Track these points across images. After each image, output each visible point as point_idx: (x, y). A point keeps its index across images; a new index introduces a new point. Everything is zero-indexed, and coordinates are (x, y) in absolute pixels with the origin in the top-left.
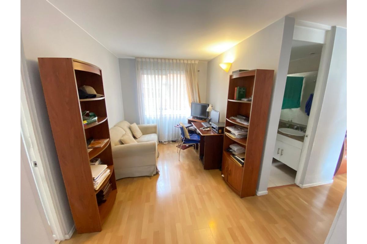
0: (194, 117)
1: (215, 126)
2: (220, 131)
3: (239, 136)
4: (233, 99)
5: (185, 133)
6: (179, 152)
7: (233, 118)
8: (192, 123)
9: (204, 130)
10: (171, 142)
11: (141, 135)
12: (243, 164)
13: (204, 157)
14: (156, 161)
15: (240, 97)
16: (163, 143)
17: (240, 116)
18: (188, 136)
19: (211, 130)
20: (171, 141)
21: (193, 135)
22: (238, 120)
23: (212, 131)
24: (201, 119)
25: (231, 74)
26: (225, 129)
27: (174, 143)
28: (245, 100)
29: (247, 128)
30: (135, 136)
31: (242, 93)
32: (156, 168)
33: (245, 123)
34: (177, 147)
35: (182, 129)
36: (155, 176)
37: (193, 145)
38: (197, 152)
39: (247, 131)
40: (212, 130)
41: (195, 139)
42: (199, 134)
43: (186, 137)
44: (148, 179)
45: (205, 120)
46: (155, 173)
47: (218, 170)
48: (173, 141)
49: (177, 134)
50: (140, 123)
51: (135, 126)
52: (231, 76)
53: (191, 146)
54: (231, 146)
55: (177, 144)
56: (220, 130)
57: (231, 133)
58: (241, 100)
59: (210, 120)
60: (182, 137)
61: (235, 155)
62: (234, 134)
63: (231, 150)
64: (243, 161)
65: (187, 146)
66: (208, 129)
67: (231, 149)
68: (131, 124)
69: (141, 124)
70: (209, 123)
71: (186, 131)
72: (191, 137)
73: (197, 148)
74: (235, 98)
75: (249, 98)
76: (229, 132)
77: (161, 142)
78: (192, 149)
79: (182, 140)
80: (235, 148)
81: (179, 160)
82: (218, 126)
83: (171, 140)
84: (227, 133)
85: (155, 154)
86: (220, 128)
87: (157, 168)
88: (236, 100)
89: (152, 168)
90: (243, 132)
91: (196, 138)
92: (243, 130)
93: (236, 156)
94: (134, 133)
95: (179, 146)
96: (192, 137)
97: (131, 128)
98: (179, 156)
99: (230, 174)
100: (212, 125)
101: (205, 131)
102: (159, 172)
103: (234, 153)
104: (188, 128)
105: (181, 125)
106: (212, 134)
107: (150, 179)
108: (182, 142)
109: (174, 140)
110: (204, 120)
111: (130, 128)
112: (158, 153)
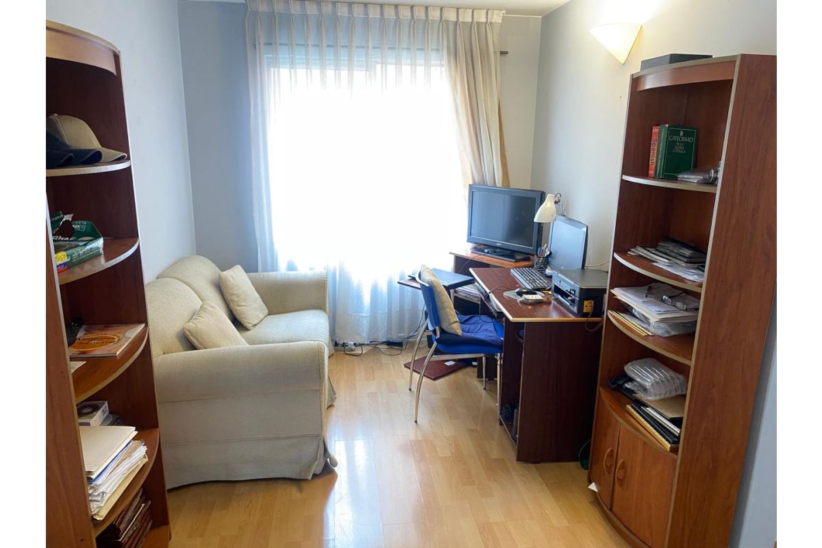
0: (479, 248)
1: (567, 284)
2: (588, 306)
3: (662, 325)
4: (646, 176)
5: (441, 313)
6: (414, 389)
7: (641, 251)
8: (471, 270)
9: (520, 299)
10: (384, 347)
11: (262, 316)
12: (675, 440)
13: (518, 412)
14: (324, 420)
15: (672, 169)
16: (352, 350)
17: (671, 246)
18: (453, 322)
19: (552, 299)
20: (383, 343)
21: (476, 319)
22: (662, 263)
23: (555, 307)
24: (510, 254)
25: (636, 69)
26: (606, 296)
27: (395, 351)
28: (691, 181)
29: (698, 296)
30: (238, 317)
31: (679, 149)
32: (321, 451)
33: (691, 276)
34: (407, 366)
35: (430, 292)
36: (319, 482)
37: (475, 360)
38: (490, 390)
39: (697, 309)
40: (553, 302)
41: (481, 336)
42: (501, 314)
43: (445, 327)
44: (293, 491)
45: (527, 259)
46: (317, 468)
47: (573, 466)
48: (390, 344)
49: (407, 316)
50: (260, 268)
51: (237, 277)
52: (636, 81)
53: (466, 363)
54: (631, 369)
55: (407, 358)
56: (586, 303)
57: (634, 316)
58: (675, 179)
59: (547, 261)
60: (431, 328)
61: (646, 406)
62: (645, 320)
63: (628, 386)
64: (676, 430)
65: (448, 364)
66: (538, 296)
67: (631, 380)
68: (223, 270)
69: (265, 270)
70: (542, 270)
71: (447, 302)
72: (467, 327)
73: (491, 376)
74: (651, 172)
75: (708, 172)
76: (625, 309)
77: (344, 345)
78: (468, 377)
79: (429, 337)
80: (645, 378)
81: (416, 422)
82: (577, 287)
83: (385, 340)
84: (614, 314)
85: (319, 391)
86: (587, 294)
87: (325, 449)
88: (654, 178)
89: (309, 450)
90: (678, 312)
91: (485, 330)
92: (679, 304)
93: (649, 410)
94: (232, 306)
95: (415, 366)
96: (472, 327)
97: (222, 287)
98: (414, 404)
99: (621, 481)
100: (555, 282)
101: (525, 303)
102: (336, 465)
103: (640, 395)
104: (456, 292)
105: (428, 277)
106: (554, 317)
107: (301, 490)
108: (430, 345)
109: (395, 337)
110: (523, 258)
111: (220, 287)
112: (333, 392)
